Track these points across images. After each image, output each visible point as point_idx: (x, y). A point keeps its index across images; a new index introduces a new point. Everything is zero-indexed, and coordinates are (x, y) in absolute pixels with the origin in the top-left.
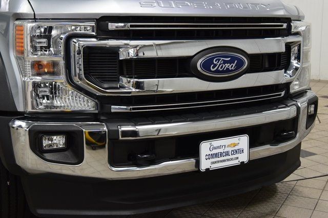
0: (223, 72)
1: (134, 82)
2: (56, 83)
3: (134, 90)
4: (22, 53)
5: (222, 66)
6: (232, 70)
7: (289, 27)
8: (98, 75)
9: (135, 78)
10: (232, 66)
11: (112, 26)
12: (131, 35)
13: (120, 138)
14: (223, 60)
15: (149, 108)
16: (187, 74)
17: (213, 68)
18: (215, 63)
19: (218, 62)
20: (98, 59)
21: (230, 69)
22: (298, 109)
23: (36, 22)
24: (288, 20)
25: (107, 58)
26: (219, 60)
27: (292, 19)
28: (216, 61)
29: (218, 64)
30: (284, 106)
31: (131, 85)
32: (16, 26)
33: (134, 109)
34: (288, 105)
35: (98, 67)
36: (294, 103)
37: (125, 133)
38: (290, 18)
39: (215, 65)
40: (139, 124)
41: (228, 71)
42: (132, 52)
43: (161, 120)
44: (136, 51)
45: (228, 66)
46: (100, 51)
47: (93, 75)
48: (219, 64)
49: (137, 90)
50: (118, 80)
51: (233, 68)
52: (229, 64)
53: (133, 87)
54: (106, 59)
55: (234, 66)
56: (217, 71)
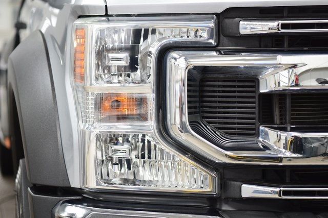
1: (289, 139)
2: (144, 136)
3: (288, 154)
4: (82, 78)
8: (219, 123)
11: (247, 27)
12: (286, 44)
23: (109, 20)
31: (282, 146)
32: (77, 29)
33: (285, 193)
44: (293, 77)
46: (222, 76)
47: (209, 123)
50: (257, 134)
53: (285, 148)
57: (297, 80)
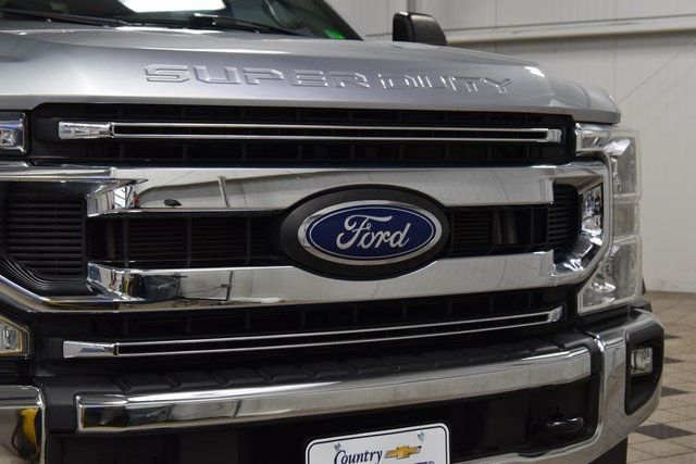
0: (372, 252)
1: (127, 279)
3: (126, 298)
5: (369, 238)
6: (397, 249)
7: (569, 138)
8: (32, 259)
9: (132, 266)
10: (397, 238)
11: (69, 129)
12: (122, 153)
13: (81, 428)
14: (370, 221)
15: (167, 348)
16: (274, 258)
17: (344, 241)
18: (348, 228)
19: (357, 227)
20: (31, 216)
21: (392, 245)
22: (597, 358)
24: (565, 122)
25: (55, 213)
26: (359, 221)
27: (575, 119)
28: (350, 224)
29: (358, 233)
30: (556, 347)
31: (118, 287)
33: (123, 350)
34: (567, 346)
35: (32, 238)
36: (586, 340)
37: (93, 416)
38: (570, 117)
39: (349, 235)
40: (134, 389)
41: (385, 250)
42: (120, 199)
43: (196, 381)
44: (132, 198)
45: (387, 238)
47: (18, 259)
48: (359, 231)
49: (134, 299)
50: (84, 272)
51: (399, 243)
52: (388, 233)
53: (123, 290)
54: (52, 216)
55: (402, 236)
56: (355, 251)
57: (137, 201)
